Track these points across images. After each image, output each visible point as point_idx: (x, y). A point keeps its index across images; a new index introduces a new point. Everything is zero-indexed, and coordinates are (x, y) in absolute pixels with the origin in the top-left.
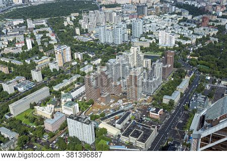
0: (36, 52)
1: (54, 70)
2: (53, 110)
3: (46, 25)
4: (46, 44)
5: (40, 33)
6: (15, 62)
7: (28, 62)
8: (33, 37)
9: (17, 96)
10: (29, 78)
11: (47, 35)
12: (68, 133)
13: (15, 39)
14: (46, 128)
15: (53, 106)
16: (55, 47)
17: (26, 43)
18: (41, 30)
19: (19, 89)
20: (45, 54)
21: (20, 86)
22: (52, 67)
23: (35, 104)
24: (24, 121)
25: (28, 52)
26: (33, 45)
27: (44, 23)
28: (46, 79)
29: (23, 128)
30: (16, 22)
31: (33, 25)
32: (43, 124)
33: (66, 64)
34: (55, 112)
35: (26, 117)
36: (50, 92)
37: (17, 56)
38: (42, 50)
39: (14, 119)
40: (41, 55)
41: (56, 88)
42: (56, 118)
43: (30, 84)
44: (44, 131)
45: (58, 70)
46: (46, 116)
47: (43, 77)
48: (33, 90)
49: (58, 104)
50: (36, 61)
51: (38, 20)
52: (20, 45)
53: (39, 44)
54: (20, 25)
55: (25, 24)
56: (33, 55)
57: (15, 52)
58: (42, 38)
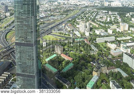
0: (111, 23)
1: (118, 31)
2: (116, 47)
3: (117, 14)
4: (116, 21)
5: (113, 16)
6: (101, 24)
7: (107, 25)
8: (110, 17)
9: (100, 36)
10: (106, 31)
11: (117, 18)
12: (122, 60)
13: (103, 17)
14: (111, 53)
15: (116, 45)
16: (120, 23)
17: (107, 19)
18: (114, 16)
19: (101, 34)
20: (115, 24)
21: (102, 33)
22: (118, 30)
23: (107, 42)
24: (101, 46)
25: (108, 22)
26: (110, 20)
27: (116, 14)
28: (114, 34)
29: (100, 49)
30: (104, 11)
31: (111, 14)
32: (110, 51)
33: (125, 31)
34: (116, 48)
35: (102, 45)
36: (115, 39)
37: (103, 22)
38: (114, 23)
39: (97, 44)
40: (113, 24)
41: (118, 39)
42: (117, 51)
43: (106, 34)
44: (110, 54)
45: (120, 32)
46: (111, 48)
47: (113, 33)
48: (107, 36)
49: (118, 45)
50: (111, 26)
51: (113, 12)
52: (105, 19)
53: (113, 20)
54: (106, 13)
55: (108, 12)
56: (109, 24)
57: (102, 21)
58: (114, 18)
